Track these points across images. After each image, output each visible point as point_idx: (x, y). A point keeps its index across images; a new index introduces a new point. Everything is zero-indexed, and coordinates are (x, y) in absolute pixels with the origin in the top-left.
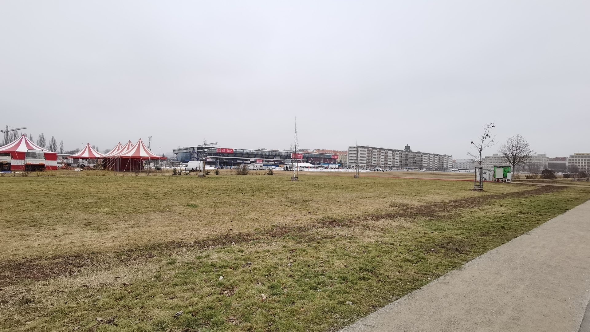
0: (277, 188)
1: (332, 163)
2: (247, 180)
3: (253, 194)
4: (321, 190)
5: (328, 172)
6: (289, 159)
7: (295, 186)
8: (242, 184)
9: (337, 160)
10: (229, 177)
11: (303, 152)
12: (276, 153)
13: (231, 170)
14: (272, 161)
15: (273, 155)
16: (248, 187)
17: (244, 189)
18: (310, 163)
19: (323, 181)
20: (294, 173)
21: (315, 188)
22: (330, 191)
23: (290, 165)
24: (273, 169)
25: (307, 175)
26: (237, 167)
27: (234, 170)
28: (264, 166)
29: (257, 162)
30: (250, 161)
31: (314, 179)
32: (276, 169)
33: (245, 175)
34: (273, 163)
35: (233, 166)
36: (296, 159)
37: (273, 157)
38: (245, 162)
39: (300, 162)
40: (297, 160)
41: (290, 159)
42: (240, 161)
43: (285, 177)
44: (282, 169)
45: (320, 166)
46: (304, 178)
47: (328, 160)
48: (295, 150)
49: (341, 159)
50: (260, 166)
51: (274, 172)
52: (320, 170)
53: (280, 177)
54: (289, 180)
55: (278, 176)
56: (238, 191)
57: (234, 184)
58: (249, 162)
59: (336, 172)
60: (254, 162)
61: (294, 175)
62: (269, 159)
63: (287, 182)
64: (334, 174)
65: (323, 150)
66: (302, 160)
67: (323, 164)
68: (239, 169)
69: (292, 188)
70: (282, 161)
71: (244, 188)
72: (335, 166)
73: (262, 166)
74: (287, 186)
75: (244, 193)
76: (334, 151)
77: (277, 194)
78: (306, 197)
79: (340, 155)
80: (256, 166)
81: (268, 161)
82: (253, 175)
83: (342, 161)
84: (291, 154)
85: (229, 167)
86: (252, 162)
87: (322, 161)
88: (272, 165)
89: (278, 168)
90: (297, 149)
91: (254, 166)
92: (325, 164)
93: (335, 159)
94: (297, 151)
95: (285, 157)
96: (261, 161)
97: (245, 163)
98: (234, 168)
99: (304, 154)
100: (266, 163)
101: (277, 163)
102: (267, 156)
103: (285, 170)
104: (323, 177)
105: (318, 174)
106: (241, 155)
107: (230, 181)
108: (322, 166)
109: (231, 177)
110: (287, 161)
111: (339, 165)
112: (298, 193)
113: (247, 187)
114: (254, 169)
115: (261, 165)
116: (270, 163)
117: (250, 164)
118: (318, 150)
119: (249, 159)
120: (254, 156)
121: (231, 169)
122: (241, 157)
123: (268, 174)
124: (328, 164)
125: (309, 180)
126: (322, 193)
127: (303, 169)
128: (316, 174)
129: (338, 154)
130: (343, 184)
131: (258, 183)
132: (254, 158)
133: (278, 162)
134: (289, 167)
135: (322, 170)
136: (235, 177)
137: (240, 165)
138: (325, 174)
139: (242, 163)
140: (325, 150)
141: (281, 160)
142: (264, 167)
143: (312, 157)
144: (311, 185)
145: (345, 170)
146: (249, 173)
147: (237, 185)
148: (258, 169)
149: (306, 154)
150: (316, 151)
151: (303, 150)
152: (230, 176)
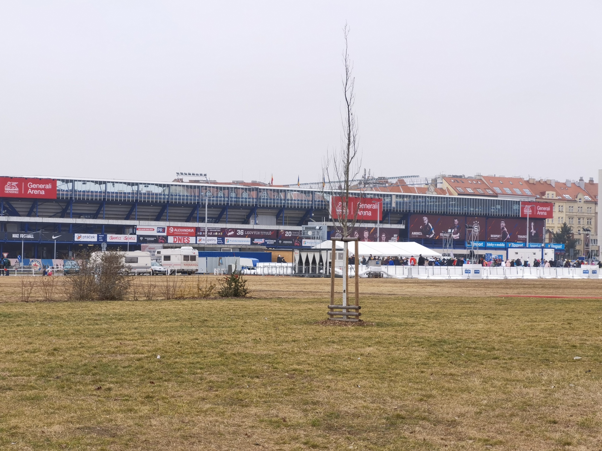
0: (263, 357)
1: (524, 241)
2: (120, 324)
3: (149, 389)
4: (470, 370)
5: (506, 283)
6: (317, 225)
7: (348, 350)
8: (97, 342)
9: (548, 223)
10: (35, 311)
11: (385, 189)
12: (258, 198)
13: (46, 279)
14: (241, 233)
15: (245, 207)
16: (123, 357)
17: (105, 366)
18: (418, 240)
19: (480, 326)
20: (341, 286)
21: (442, 360)
22: (517, 373)
23: (324, 254)
24: (247, 271)
25: (405, 298)
26: (73, 264)
27: (62, 278)
28: (201, 255)
29: (171, 239)
30: (139, 233)
31: (437, 316)
32: (259, 271)
33: (113, 298)
34: (247, 241)
35: (55, 262)
36: (349, 224)
37: (244, 213)
38: (112, 238)
39: (372, 238)
40: (357, 225)
41: (325, 225)
42: (92, 238)
43: (303, 307)
44: (286, 268)
45: (465, 252)
46: (388, 312)
47: (503, 224)
48: (347, 182)
49: (565, 220)
50: (186, 258)
51: (250, 286)
52: (467, 272)
53: (277, 306)
54: (320, 319)
55: (268, 303)
56: (78, 378)
57: (62, 343)
58: (133, 239)
59: (542, 284)
60: (156, 240)
61: (341, 299)
62: (229, 226)
63: (311, 331)
64: (534, 292)
65: (479, 181)
66: (379, 226)
67: (481, 244)
68: (84, 271)
69: (334, 358)
70: (288, 234)
71: (104, 360)
72: (538, 252)
73: (193, 258)
74: (311, 351)
75: (108, 386)
76: (530, 184)
77: (262, 390)
78: (397, 403)
79: (564, 200)
80: (167, 258)
81: (222, 235)
82: (149, 298)
83: (574, 231)
84: (329, 198)
85: (36, 264)
86: (145, 241)
87: (476, 229)
88: (242, 253)
89: (267, 264)
90: (356, 175)
91: (158, 260)
92: (489, 245)
93: (539, 221)
94: (356, 187)
95: (300, 214)
96: (190, 235)
97: (112, 247)
98: (61, 268)
99: (387, 200)
100: (213, 241)
101: (262, 241)
102: (216, 212)
103: (300, 274)
104: (479, 306)
105: (456, 291)
106: (93, 209)
107: (40, 329)
108: (477, 252)
109: (48, 310)
110: (310, 233)
111: (560, 247)
112: (363, 383)
113: (119, 358)
114: (155, 273)
115: (188, 250)
116: (231, 242)
117: (135, 247)
118: (456, 180)
119: (134, 227)
120: (157, 210)
121: (45, 273)
122: (95, 217)
123: (224, 295)
124: (502, 245)
125: (411, 320)
126: (476, 382)
127: (383, 269)
128: (446, 291)
129: (550, 195)
130: (575, 340)
131: (175, 339)
132: (158, 219)
133: (266, 237)
134: (321, 260)
135: (477, 272)
136: (64, 310)
137: (89, 256)
138: (490, 292)
139: (97, 247)
140: (488, 178)
141: (282, 228)
142: (201, 264)
143: (423, 214)
144: (420, 344)
145: (585, 272)
146: (131, 290)
147: (75, 349)
148: (173, 272)
149: (399, 200)
150: (444, 185)
151: (382, 182)
152: (45, 305)
